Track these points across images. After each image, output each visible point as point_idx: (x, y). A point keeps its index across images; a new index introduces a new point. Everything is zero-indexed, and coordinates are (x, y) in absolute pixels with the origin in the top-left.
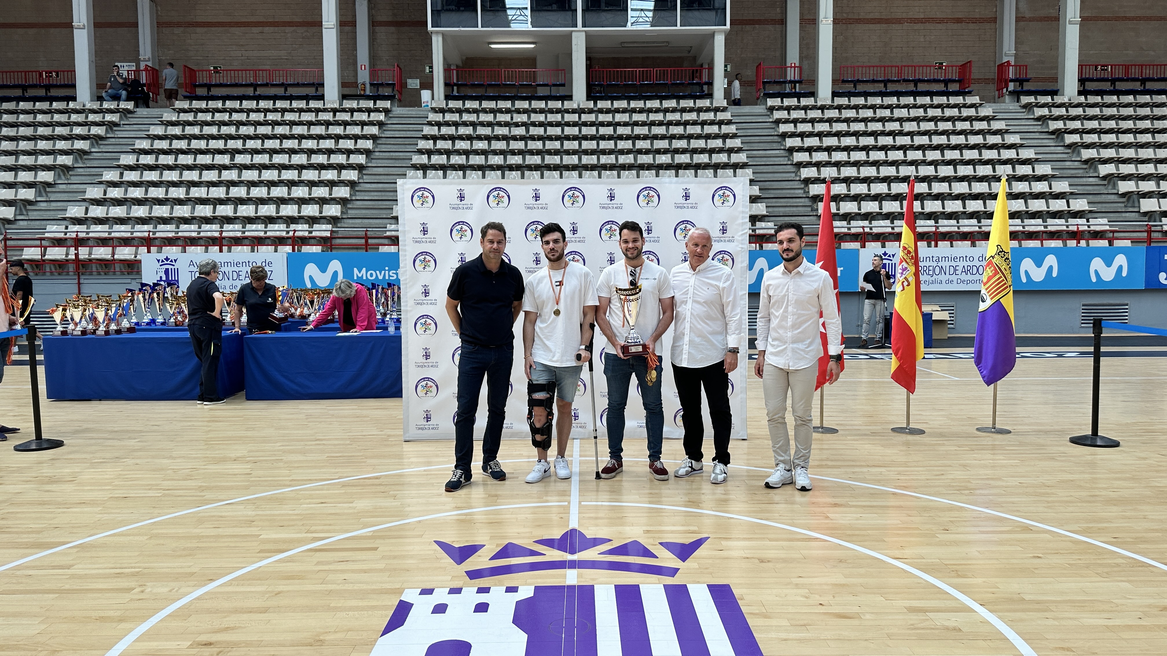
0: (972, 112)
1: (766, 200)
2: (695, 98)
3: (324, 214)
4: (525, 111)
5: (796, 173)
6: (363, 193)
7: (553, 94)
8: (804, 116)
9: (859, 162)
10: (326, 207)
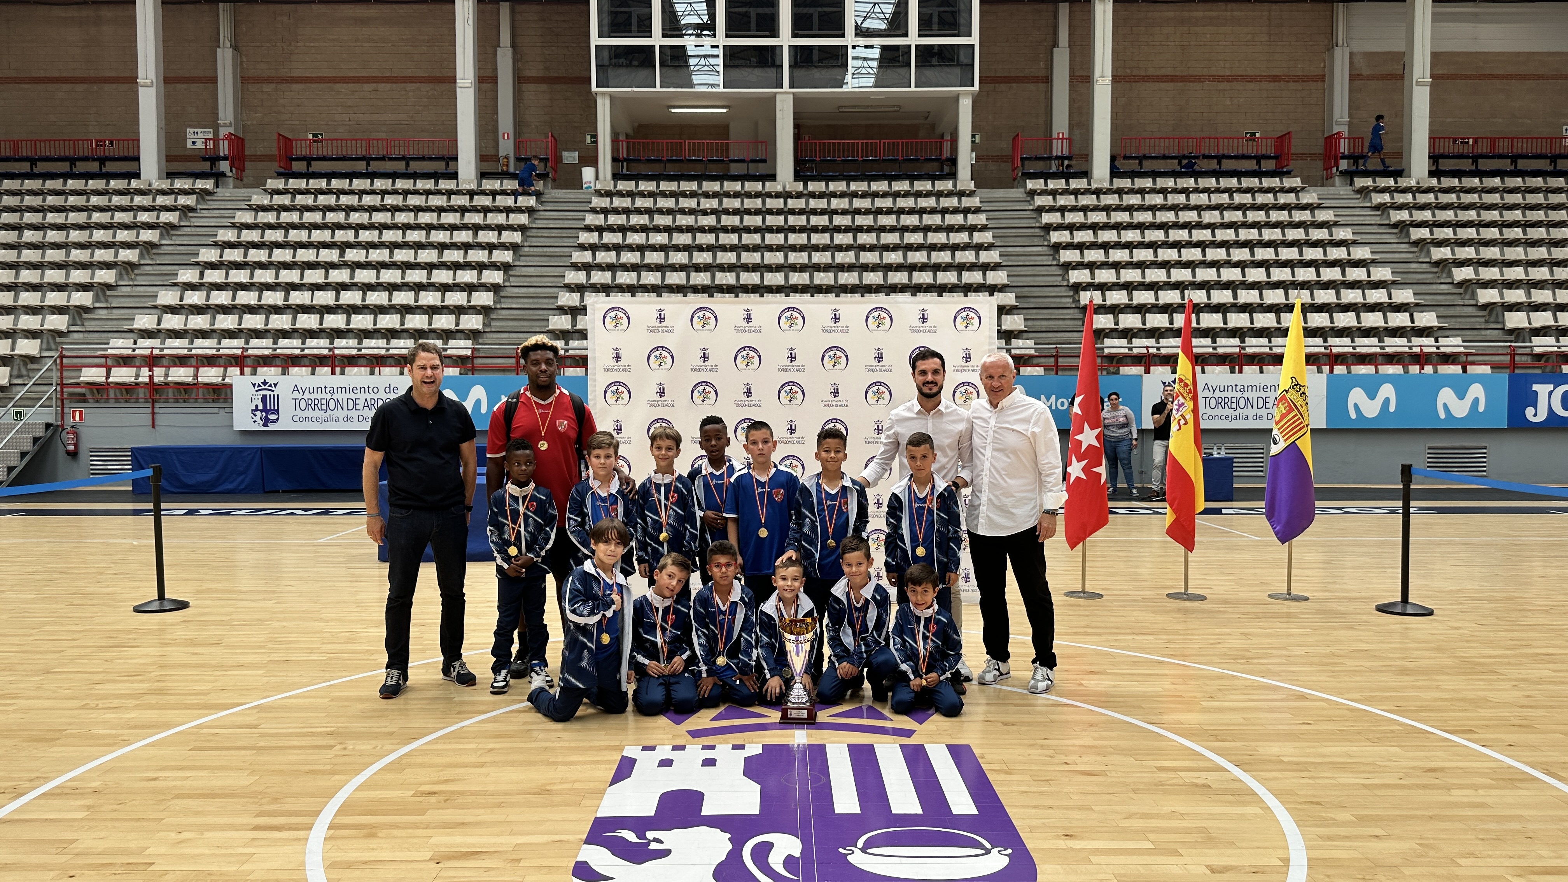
0: (1291, 198)
1: (1025, 311)
2: (933, 178)
3: (461, 327)
4: (715, 195)
5: (1065, 276)
6: (510, 300)
7: (751, 172)
8: (1074, 203)
9: (1144, 262)
10: (464, 318)
